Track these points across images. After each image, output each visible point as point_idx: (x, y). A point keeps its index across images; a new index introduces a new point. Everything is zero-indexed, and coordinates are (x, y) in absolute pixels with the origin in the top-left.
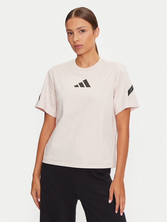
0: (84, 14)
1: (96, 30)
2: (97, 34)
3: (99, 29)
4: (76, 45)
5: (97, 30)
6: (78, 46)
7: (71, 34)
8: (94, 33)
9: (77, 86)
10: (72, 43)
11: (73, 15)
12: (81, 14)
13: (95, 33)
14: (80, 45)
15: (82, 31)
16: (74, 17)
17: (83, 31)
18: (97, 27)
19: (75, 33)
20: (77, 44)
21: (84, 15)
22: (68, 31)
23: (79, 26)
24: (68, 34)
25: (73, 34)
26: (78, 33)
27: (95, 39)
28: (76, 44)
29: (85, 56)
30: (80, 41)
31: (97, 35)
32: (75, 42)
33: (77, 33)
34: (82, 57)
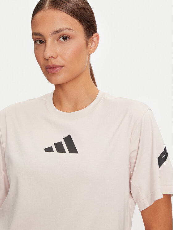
0: (69, 3)
1: (91, 38)
2: (93, 45)
3: (98, 36)
4: (49, 66)
5: (95, 39)
6: (54, 67)
7: (41, 42)
8: (87, 43)
9: (49, 150)
10: (42, 60)
11: (47, 5)
12: (64, 3)
13: (90, 44)
14: (58, 66)
15: (63, 39)
16: (49, 8)
17: (66, 38)
18: (95, 31)
19: (49, 40)
20: (52, 63)
21: (70, 6)
22: (36, 37)
23: (58, 28)
24: (35, 42)
25: (46, 42)
26: (56, 42)
27: (89, 55)
28: (50, 64)
29: (68, 88)
30: (59, 58)
31: (93, 48)
32: (47, 60)
33: (54, 40)
34: (63, 90)
